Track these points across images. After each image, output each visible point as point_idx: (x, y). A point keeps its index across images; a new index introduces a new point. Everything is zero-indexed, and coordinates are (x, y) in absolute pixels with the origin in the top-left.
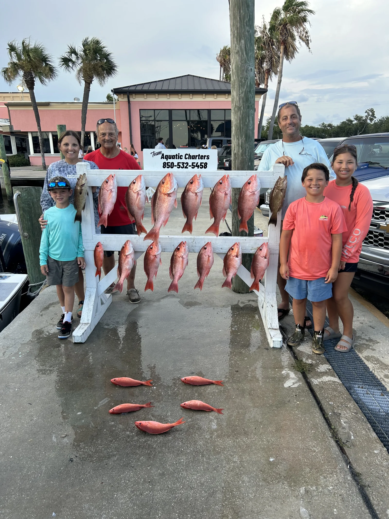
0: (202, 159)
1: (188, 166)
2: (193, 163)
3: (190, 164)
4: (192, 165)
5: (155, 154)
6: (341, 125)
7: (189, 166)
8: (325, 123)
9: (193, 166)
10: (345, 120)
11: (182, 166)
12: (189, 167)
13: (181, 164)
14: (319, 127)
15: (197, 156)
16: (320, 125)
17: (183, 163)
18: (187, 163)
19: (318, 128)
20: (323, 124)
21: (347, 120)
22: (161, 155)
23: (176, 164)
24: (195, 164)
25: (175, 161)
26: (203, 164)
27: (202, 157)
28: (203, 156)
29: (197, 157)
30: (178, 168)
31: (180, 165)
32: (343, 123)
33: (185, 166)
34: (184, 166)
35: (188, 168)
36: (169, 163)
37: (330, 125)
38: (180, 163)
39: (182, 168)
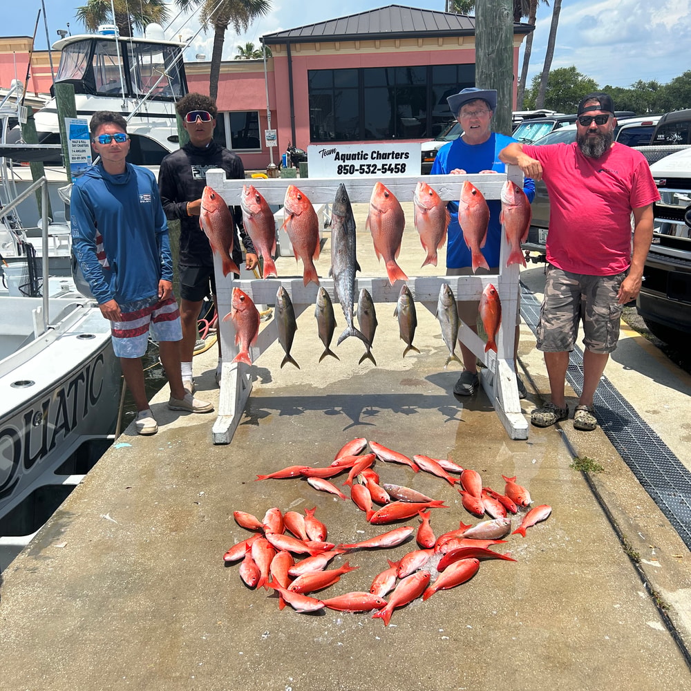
0: (398, 158)
1: (376, 171)
2: (383, 165)
3: (379, 167)
4: (383, 168)
5: (325, 153)
6: (674, 83)
7: (378, 170)
8: (644, 81)
9: (384, 170)
10: (681, 75)
11: (368, 170)
12: (378, 172)
13: (365, 168)
14: (633, 89)
15: (389, 154)
16: (633, 86)
17: (369, 166)
18: (375, 166)
19: (629, 91)
20: (640, 82)
21: (685, 75)
22: (334, 155)
23: (357, 167)
24: (387, 167)
25: (357, 164)
26: (400, 167)
27: (398, 156)
28: (399, 154)
29: (391, 156)
30: (360, 173)
31: (363, 169)
32: (678, 80)
33: (372, 169)
34: (370, 170)
35: (375, 173)
36: (348, 166)
37: (653, 85)
38: (364, 165)
39: (367, 172)
